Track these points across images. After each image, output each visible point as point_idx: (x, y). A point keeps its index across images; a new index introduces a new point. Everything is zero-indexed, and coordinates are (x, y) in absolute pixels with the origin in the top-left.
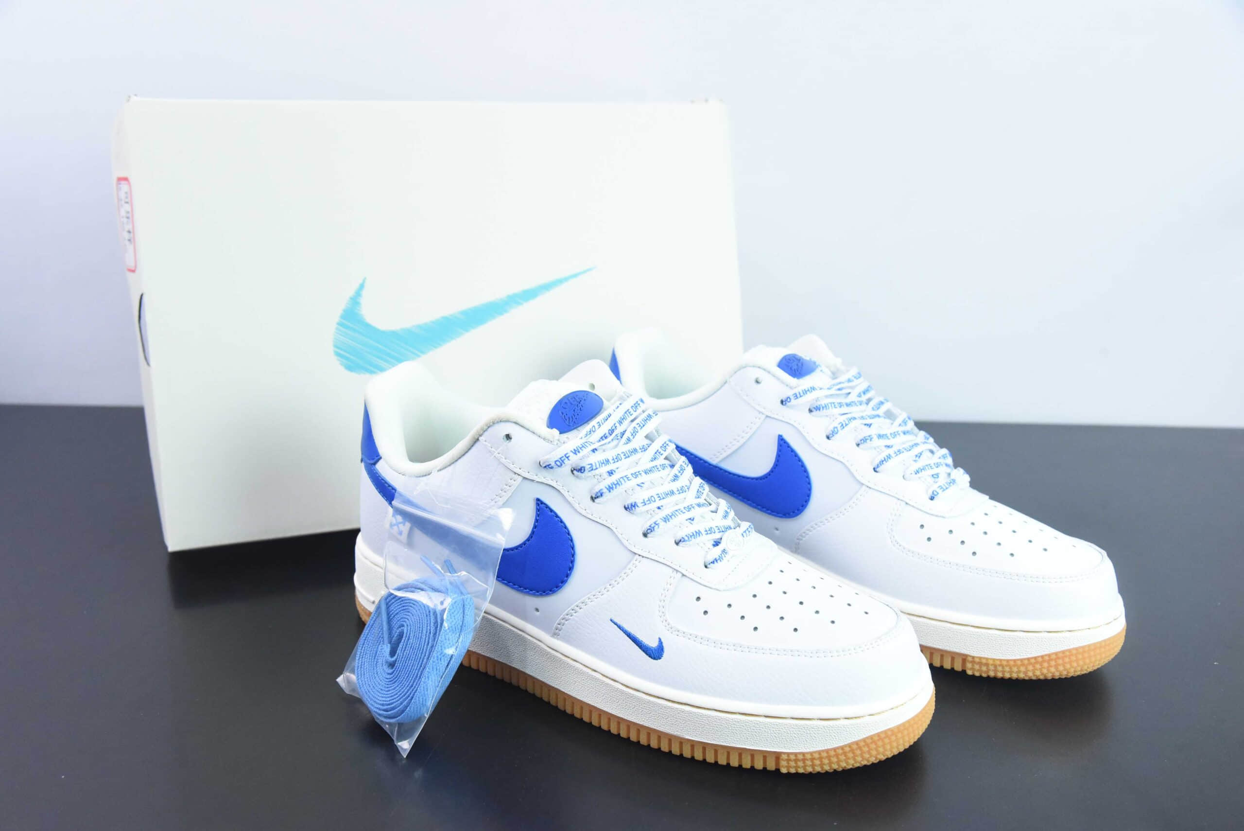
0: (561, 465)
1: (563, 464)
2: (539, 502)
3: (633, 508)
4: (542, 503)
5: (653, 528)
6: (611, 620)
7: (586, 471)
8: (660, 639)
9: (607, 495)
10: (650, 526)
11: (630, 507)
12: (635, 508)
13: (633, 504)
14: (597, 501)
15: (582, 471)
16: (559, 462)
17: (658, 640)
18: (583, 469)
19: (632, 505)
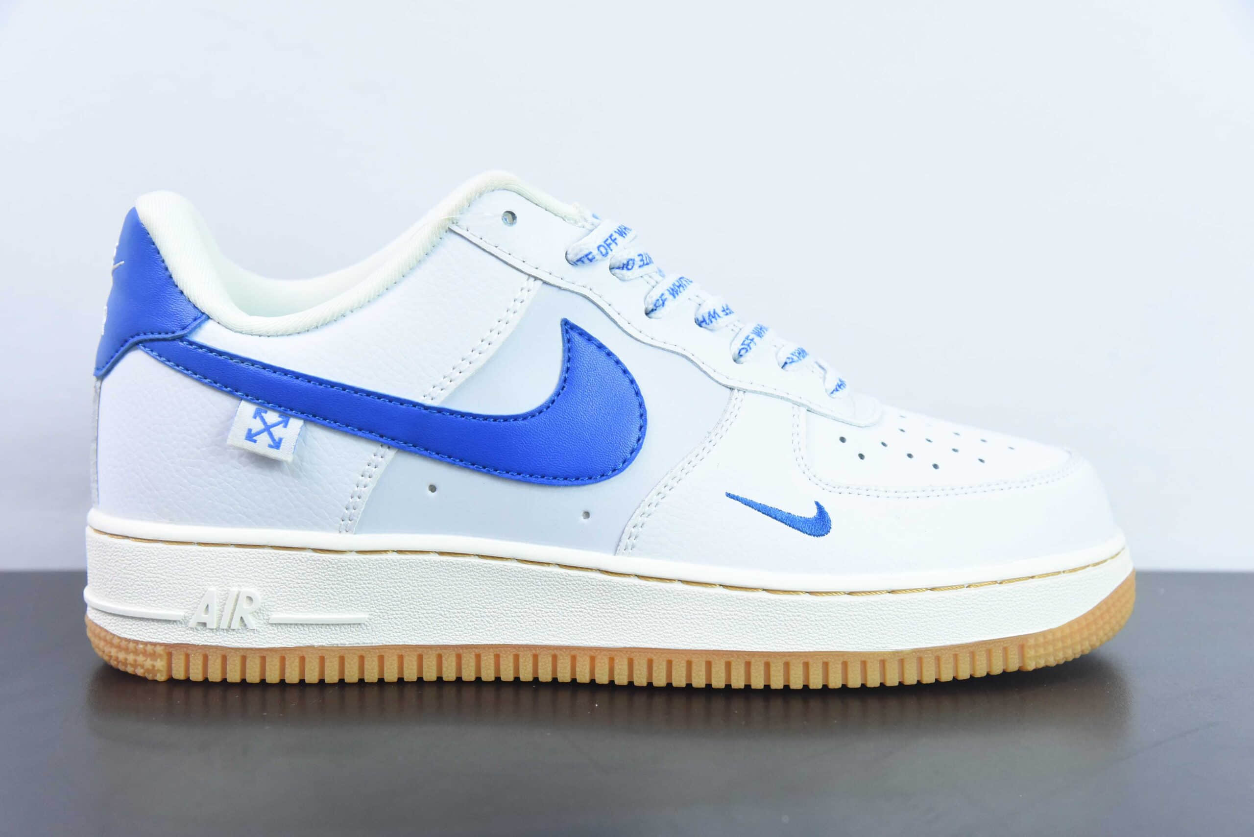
0: (607, 253)
1: (609, 251)
2: (568, 327)
3: (713, 320)
4: (574, 327)
5: (748, 345)
6: (728, 495)
7: (636, 267)
8: (817, 503)
9: (671, 302)
10: (743, 344)
11: (707, 319)
12: (716, 319)
13: (712, 313)
14: (652, 315)
15: (630, 267)
16: (604, 247)
17: (815, 507)
18: (631, 262)
19: (710, 314)
